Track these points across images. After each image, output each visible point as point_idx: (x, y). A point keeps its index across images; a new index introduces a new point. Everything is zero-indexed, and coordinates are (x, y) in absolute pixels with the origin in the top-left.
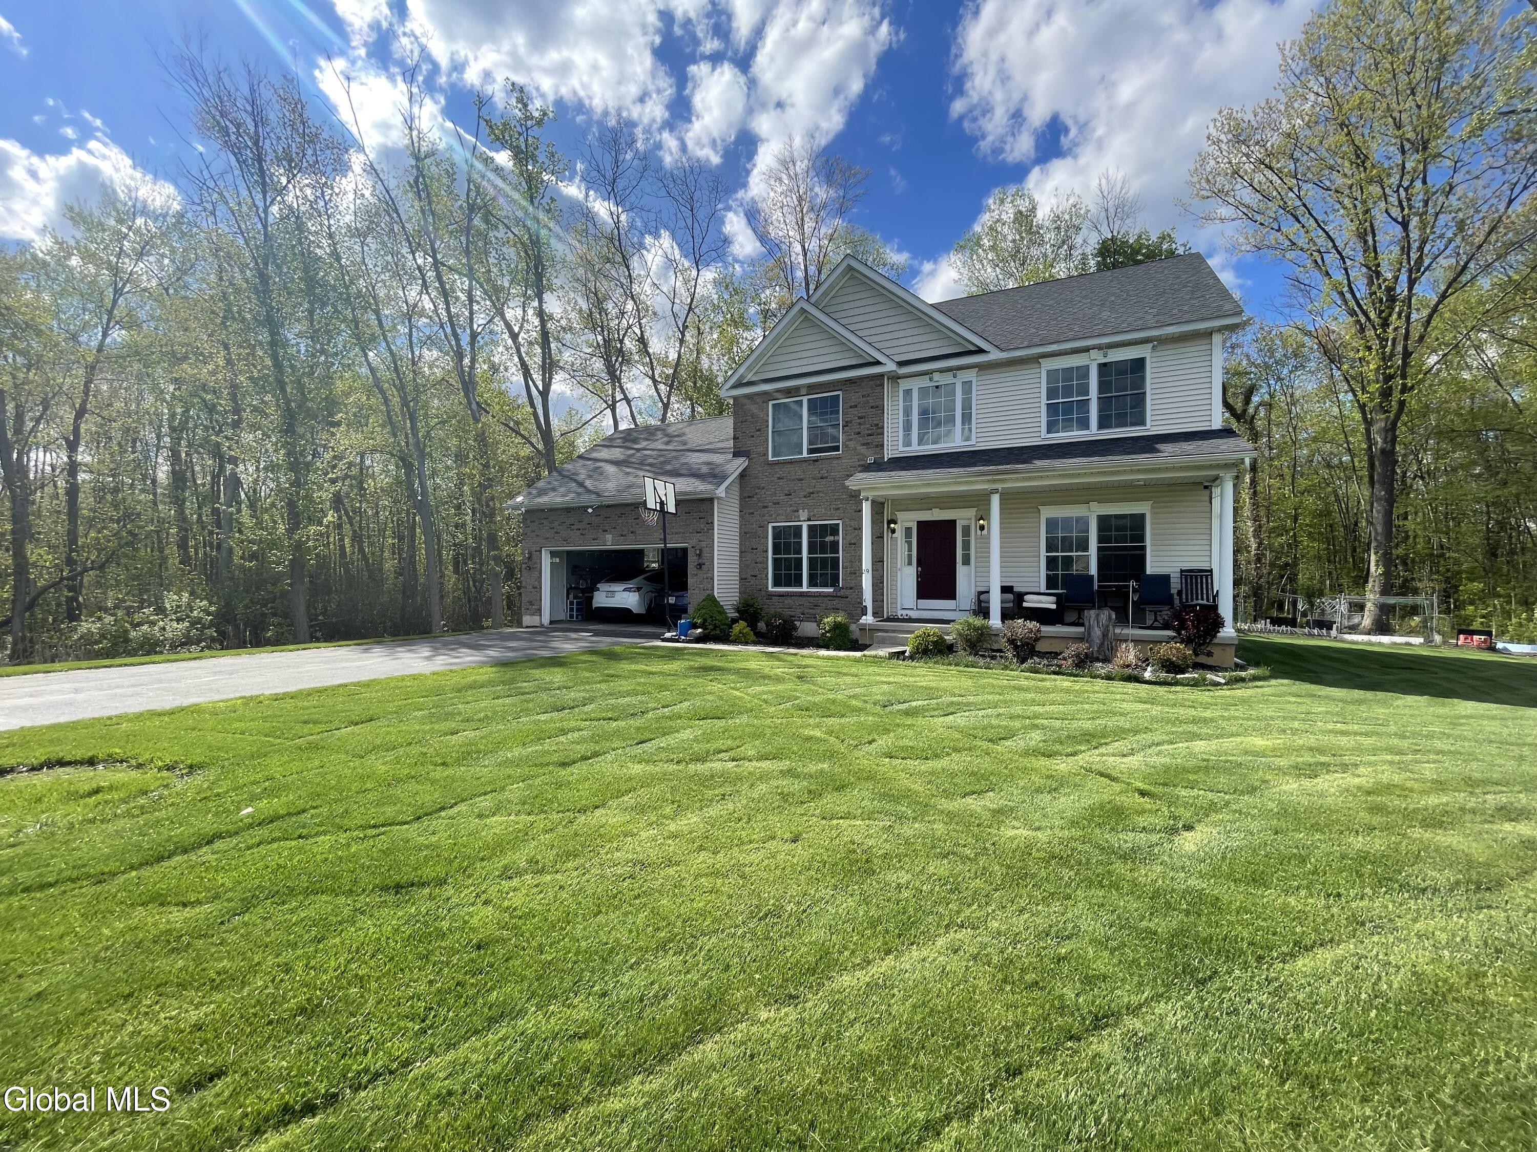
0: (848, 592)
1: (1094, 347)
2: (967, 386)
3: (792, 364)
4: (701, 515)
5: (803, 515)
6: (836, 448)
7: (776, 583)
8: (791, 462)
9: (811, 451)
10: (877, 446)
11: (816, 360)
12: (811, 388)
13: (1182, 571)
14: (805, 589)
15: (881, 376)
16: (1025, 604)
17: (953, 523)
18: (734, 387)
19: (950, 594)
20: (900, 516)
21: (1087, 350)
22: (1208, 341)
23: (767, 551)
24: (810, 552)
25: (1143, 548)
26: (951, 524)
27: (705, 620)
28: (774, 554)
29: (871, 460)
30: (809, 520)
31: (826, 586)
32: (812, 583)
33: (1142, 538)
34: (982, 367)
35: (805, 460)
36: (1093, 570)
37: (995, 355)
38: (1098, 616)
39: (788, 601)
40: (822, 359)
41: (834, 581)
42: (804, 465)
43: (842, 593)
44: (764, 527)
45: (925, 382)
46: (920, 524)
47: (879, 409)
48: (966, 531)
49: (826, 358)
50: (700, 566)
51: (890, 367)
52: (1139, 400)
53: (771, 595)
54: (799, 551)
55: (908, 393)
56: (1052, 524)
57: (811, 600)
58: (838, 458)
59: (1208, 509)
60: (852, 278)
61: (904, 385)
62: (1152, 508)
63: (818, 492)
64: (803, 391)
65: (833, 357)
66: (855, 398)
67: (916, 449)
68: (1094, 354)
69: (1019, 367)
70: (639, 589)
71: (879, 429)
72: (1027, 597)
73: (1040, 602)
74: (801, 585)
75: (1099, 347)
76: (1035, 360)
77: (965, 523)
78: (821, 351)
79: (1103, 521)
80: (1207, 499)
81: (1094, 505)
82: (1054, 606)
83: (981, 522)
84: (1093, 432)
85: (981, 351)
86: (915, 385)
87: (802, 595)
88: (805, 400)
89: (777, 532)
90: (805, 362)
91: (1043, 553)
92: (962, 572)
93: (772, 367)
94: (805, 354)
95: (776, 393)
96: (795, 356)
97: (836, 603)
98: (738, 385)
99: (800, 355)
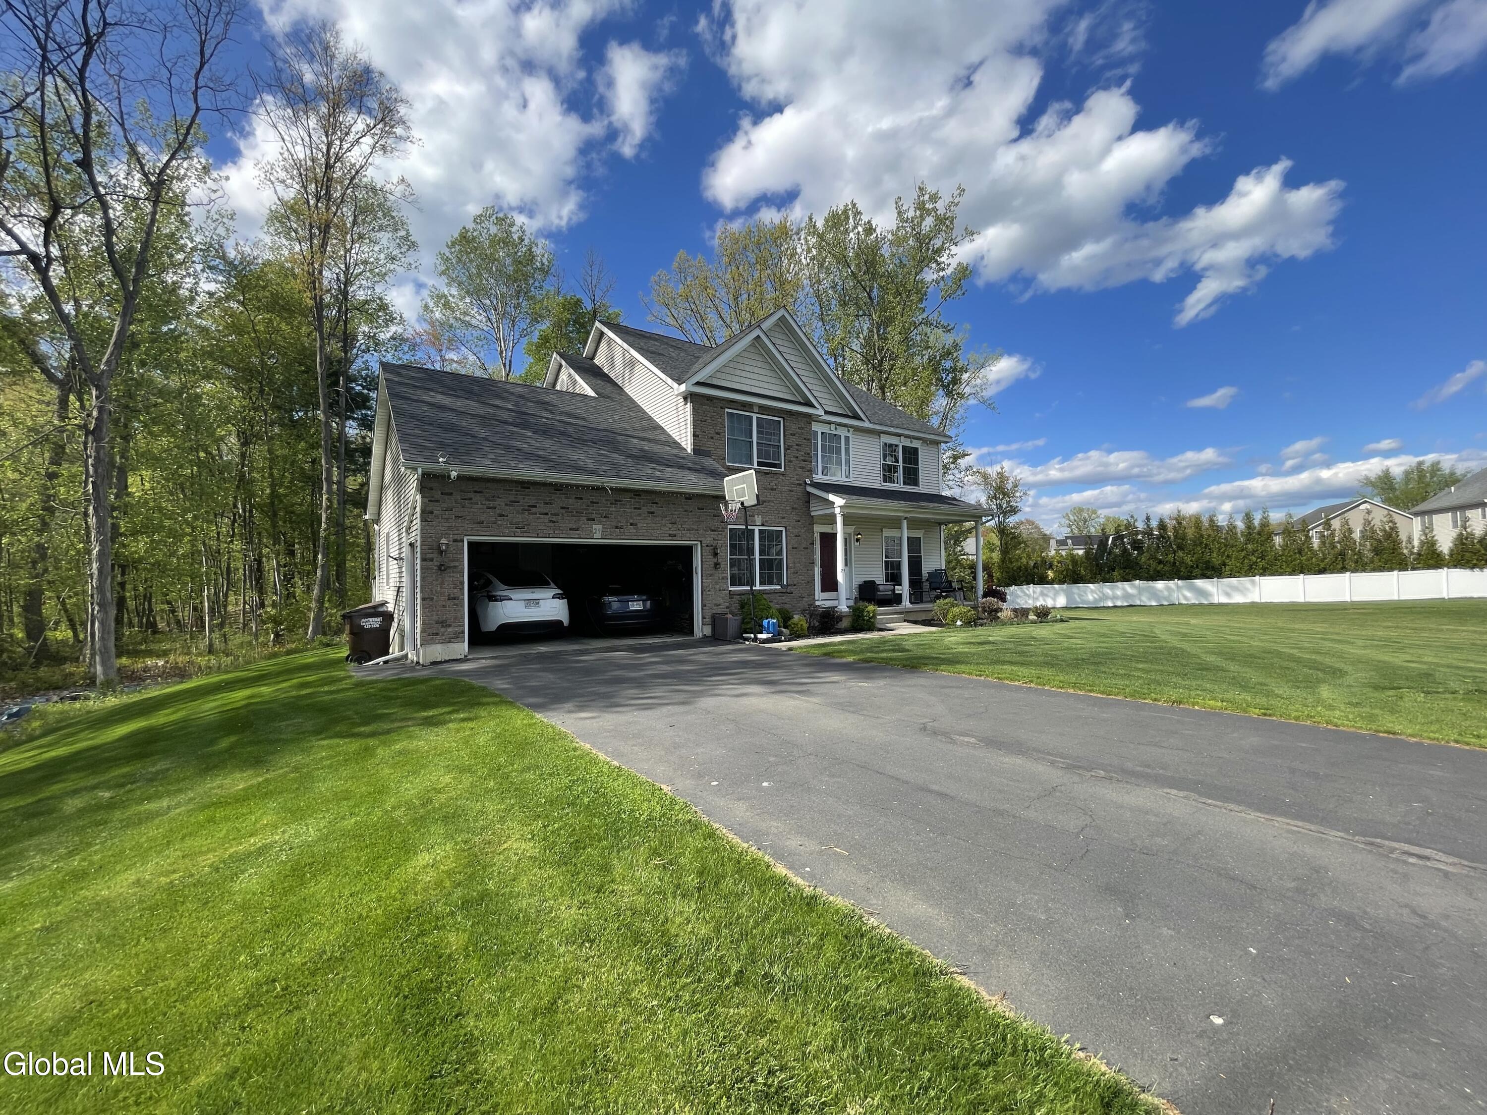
0: (793, 589)
1: (901, 435)
2: (847, 438)
3: (743, 380)
4: (715, 512)
5: (758, 520)
6: (779, 466)
7: (734, 583)
9: (759, 464)
10: (809, 471)
11: (761, 384)
12: (763, 409)
14: (757, 586)
15: (815, 416)
18: (696, 384)
21: (899, 435)
22: (936, 447)
23: (726, 552)
24: (761, 553)
25: (921, 557)
28: (731, 554)
29: (808, 481)
30: (763, 525)
31: (773, 584)
32: (761, 584)
34: (857, 429)
37: (866, 424)
40: (766, 385)
41: (779, 581)
43: (788, 590)
44: (726, 528)
45: (826, 429)
47: (810, 441)
50: (716, 565)
51: (820, 412)
52: (917, 472)
53: (732, 593)
54: (751, 551)
55: (815, 434)
57: (763, 596)
58: (781, 474)
59: (939, 537)
60: (778, 325)
62: (923, 535)
63: (770, 501)
64: (756, 409)
65: (774, 387)
66: (793, 427)
67: (822, 478)
68: (901, 439)
69: (873, 435)
71: (810, 458)
74: (751, 583)
75: (904, 436)
76: (879, 433)
78: (767, 379)
83: (859, 536)
84: (900, 486)
85: (859, 418)
86: (820, 429)
88: (753, 416)
89: (734, 534)
91: (884, 559)
93: (723, 376)
94: (752, 376)
95: (732, 403)
96: (744, 374)
97: (785, 598)
98: (698, 384)
99: (748, 375)
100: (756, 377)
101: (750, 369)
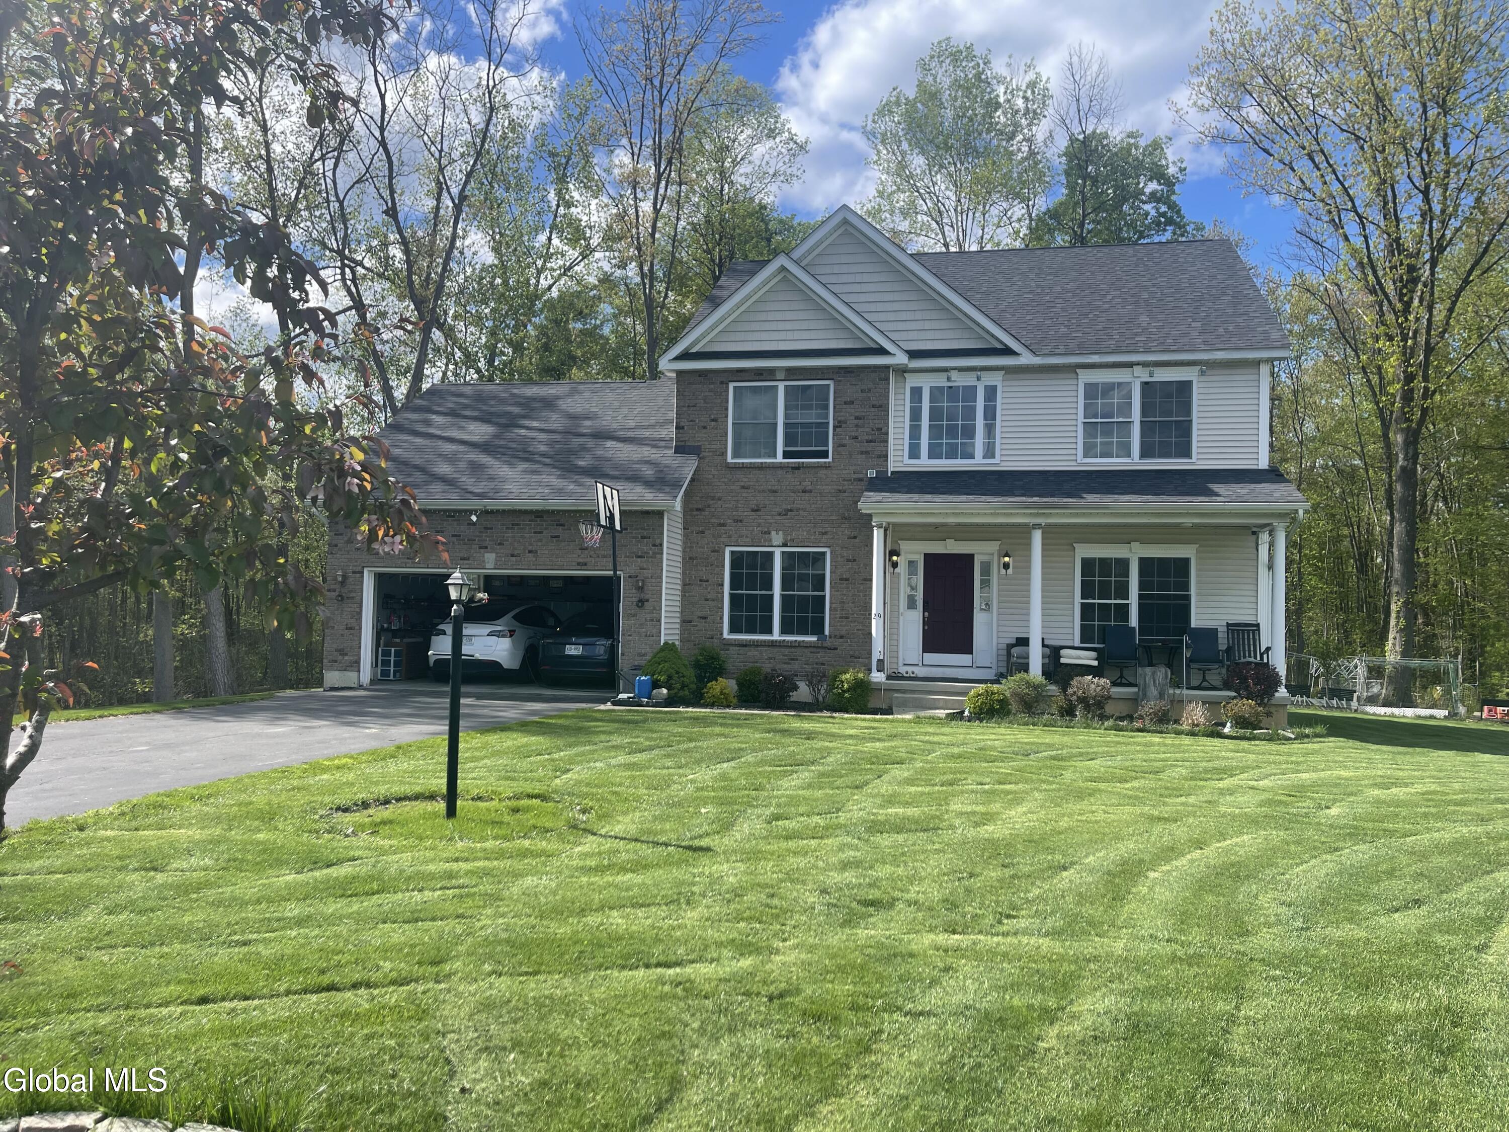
0: (837, 642)
1: (1138, 364)
2: (991, 392)
3: (764, 336)
4: (645, 533)
5: (777, 538)
6: (825, 455)
7: (734, 629)
8: (761, 467)
9: (786, 455)
10: (879, 457)
11: (797, 335)
12: (791, 373)
13: (1228, 625)
14: (776, 636)
15: (887, 368)
16: (1063, 661)
17: (971, 557)
18: (678, 358)
19: (966, 647)
20: (904, 546)
21: (1130, 365)
22: (1256, 371)
23: (722, 585)
24: (784, 587)
25: (1188, 598)
26: (968, 560)
27: (670, 677)
28: (732, 588)
29: (872, 473)
30: (785, 545)
31: (806, 633)
32: (784, 631)
33: (1186, 586)
34: (1009, 371)
35: (781, 467)
36: (1134, 621)
37: (1026, 359)
38: (1154, 673)
39: (753, 653)
40: (806, 335)
41: (818, 629)
42: (780, 472)
43: (828, 643)
44: (720, 552)
45: (940, 381)
46: (927, 556)
47: (883, 408)
48: (986, 569)
49: (813, 335)
50: (641, 603)
51: (901, 359)
52: (1185, 429)
53: (729, 644)
54: (770, 587)
55: (917, 393)
56: (1087, 564)
57: (786, 651)
58: (827, 467)
59: (1255, 557)
60: (846, 233)
61: (912, 381)
62: (1198, 551)
63: (798, 510)
64: (780, 375)
65: (821, 335)
66: (853, 391)
67: (925, 463)
68: (1137, 370)
69: (1053, 376)
70: (512, 633)
71: (881, 435)
72: (1063, 652)
73: (1079, 658)
74: (770, 631)
75: (1145, 364)
76: (1073, 369)
77: (985, 558)
78: (805, 325)
79: (1146, 564)
80: (1254, 545)
81: (1135, 545)
82: (1095, 663)
83: (1007, 559)
84: (1134, 461)
85: (1007, 351)
86: (926, 383)
87: (773, 644)
88: (781, 386)
89: (737, 559)
90: (782, 336)
91: (1078, 600)
92: (980, 619)
93: (733, 337)
94: (781, 326)
95: (739, 374)
96: (767, 326)
97: (821, 656)
98: (685, 356)
99: (773, 326)
100: (788, 326)
101: (779, 316)
